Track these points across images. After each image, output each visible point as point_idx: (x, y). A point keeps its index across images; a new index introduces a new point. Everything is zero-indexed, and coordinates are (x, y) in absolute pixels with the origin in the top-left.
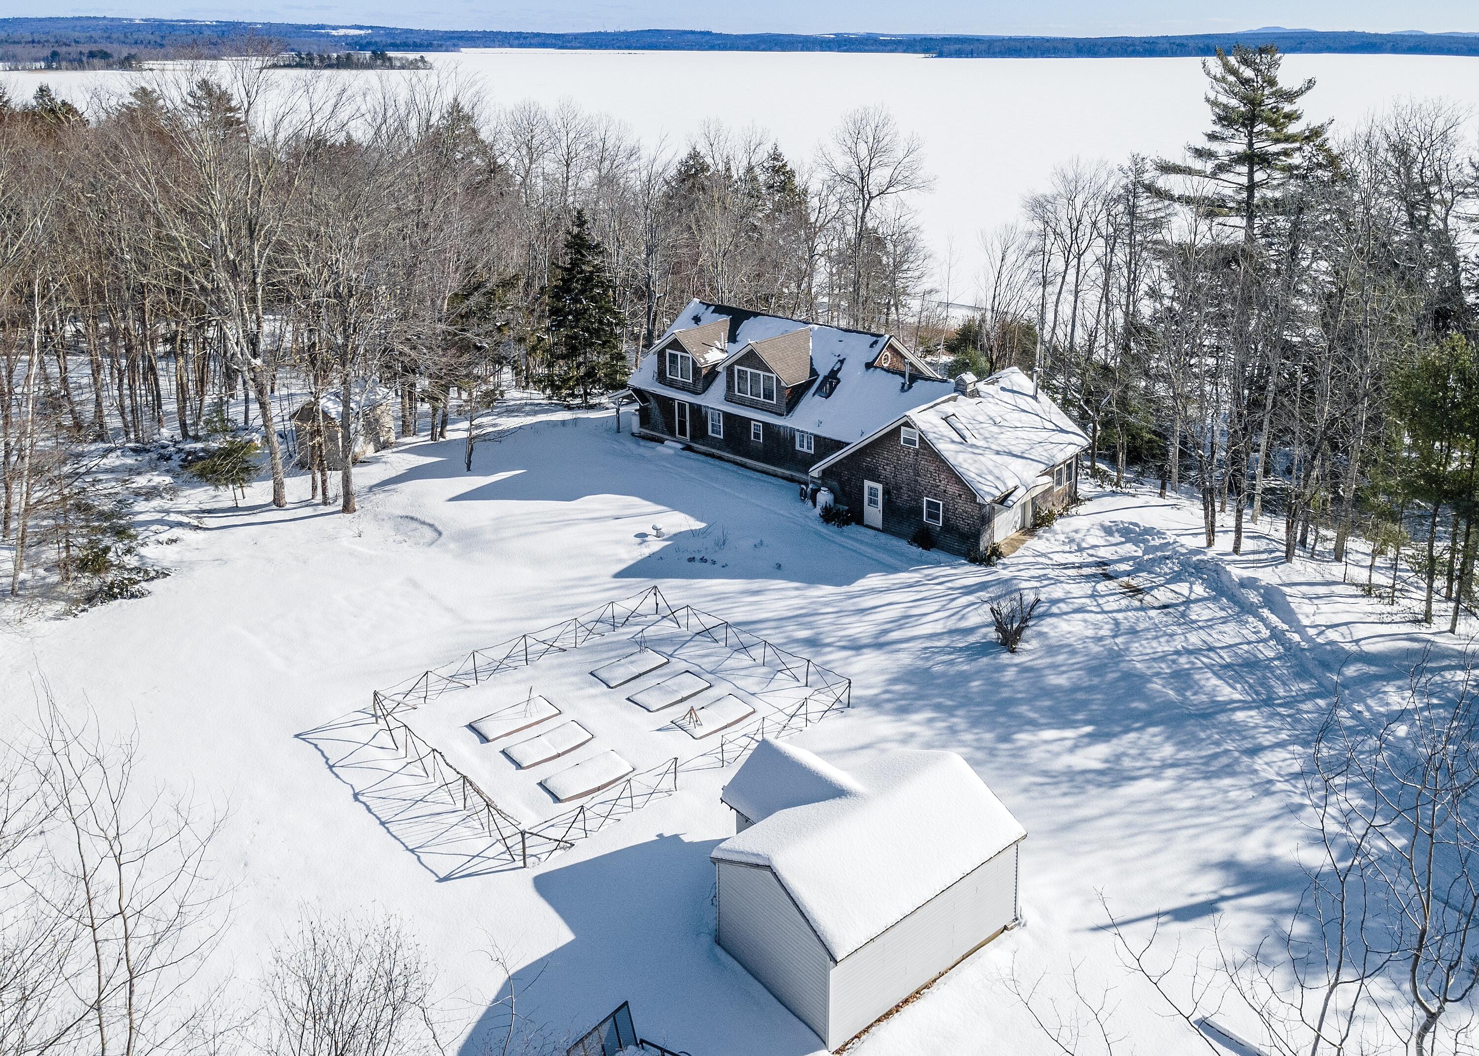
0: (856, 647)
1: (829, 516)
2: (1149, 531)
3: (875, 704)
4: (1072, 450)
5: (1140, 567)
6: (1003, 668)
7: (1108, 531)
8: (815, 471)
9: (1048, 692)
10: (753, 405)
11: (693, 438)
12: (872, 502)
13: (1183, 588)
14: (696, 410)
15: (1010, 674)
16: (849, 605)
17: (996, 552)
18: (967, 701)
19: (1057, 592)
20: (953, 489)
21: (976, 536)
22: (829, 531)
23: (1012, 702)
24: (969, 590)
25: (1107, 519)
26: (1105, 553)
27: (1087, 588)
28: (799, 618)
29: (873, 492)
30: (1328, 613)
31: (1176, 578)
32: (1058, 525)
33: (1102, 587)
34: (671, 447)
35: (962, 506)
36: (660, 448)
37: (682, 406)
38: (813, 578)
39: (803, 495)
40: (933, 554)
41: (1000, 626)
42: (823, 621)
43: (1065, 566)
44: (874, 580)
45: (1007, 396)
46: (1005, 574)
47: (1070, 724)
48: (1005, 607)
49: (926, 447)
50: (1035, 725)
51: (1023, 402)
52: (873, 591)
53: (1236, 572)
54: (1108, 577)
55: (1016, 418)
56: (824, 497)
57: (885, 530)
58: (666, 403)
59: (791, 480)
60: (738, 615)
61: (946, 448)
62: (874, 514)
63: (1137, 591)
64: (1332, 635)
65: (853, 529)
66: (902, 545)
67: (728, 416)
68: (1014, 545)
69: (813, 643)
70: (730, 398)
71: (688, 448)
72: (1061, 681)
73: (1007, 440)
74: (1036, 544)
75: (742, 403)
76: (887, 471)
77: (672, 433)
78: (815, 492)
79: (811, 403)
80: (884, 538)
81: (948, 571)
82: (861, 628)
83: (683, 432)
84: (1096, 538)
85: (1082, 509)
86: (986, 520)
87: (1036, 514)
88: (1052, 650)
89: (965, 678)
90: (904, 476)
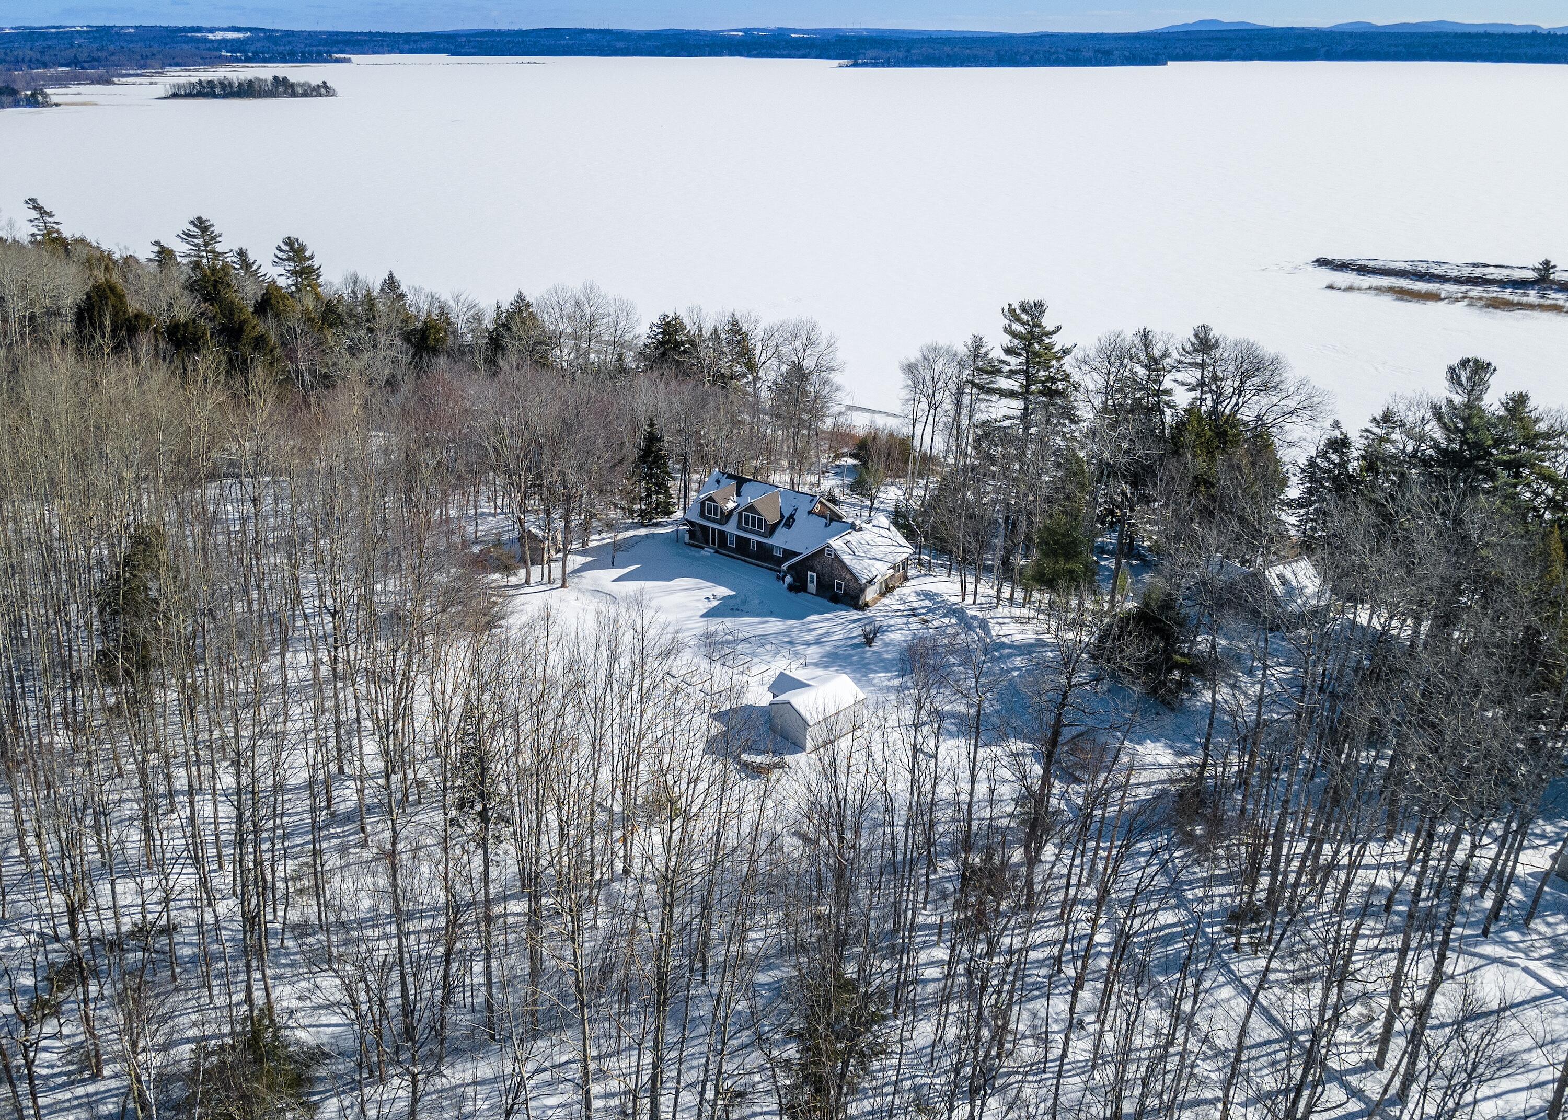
0: (808, 644)
1: (791, 588)
2: (936, 594)
3: (816, 665)
4: (905, 556)
5: (930, 610)
6: (864, 653)
7: (918, 594)
8: (784, 567)
9: (883, 660)
10: (752, 532)
11: (719, 546)
12: (812, 582)
13: (946, 620)
14: (721, 533)
15: (869, 654)
16: (805, 628)
17: (867, 605)
18: (851, 664)
19: (892, 622)
20: (848, 577)
21: (858, 598)
22: (792, 595)
23: (868, 664)
24: (854, 621)
25: (918, 589)
26: (915, 605)
27: (905, 620)
28: (783, 633)
29: (812, 577)
30: (1006, 630)
31: (945, 616)
32: (896, 592)
33: (911, 620)
34: (707, 552)
35: (852, 584)
36: (703, 552)
37: (713, 530)
38: (785, 616)
39: (778, 578)
40: (839, 606)
41: (865, 637)
42: (795, 634)
43: (897, 611)
44: (814, 618)
45: (875, 529)
46: (870, 614)
47: (890, 672)
48: (868, 629)
49: (838, 559)
50: (876, 672)
51: (884, 532)
52: (813, 622)
53: (970, 612)
54: (915, 615)
55: (879, 540)
56: (788, 579)
57: (817, 595)
58: (705, 529)
59: (771, 569)
60: (759, 632)
61: (847, 559)
62: (812, 587)
63: (927, 621)
64: (1003, 639)
65: (802, 594)
66: (825, 602)
67: (738, 536)
68: (875, 601)
69: (791, 643)
70: (739, 527)
71: (717, 552)
72: (889, 656)
73: (875, 552)
74: (886, 601)
75: (746, 530)
76: (819, 568)
77: (707, 543)
78: (784, 576)
79: (781, 531)
80: (818, 599)
81: (844, 613)
82: (809, 637)
83: (713, 543)
84: (913, 598)
85: (908, 584)
86: (862, 590)
87: (887, 587)
88: (887, 645)
89: (851, 656)
90: (826, 570)
